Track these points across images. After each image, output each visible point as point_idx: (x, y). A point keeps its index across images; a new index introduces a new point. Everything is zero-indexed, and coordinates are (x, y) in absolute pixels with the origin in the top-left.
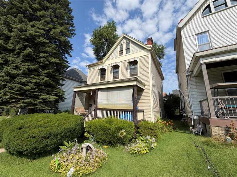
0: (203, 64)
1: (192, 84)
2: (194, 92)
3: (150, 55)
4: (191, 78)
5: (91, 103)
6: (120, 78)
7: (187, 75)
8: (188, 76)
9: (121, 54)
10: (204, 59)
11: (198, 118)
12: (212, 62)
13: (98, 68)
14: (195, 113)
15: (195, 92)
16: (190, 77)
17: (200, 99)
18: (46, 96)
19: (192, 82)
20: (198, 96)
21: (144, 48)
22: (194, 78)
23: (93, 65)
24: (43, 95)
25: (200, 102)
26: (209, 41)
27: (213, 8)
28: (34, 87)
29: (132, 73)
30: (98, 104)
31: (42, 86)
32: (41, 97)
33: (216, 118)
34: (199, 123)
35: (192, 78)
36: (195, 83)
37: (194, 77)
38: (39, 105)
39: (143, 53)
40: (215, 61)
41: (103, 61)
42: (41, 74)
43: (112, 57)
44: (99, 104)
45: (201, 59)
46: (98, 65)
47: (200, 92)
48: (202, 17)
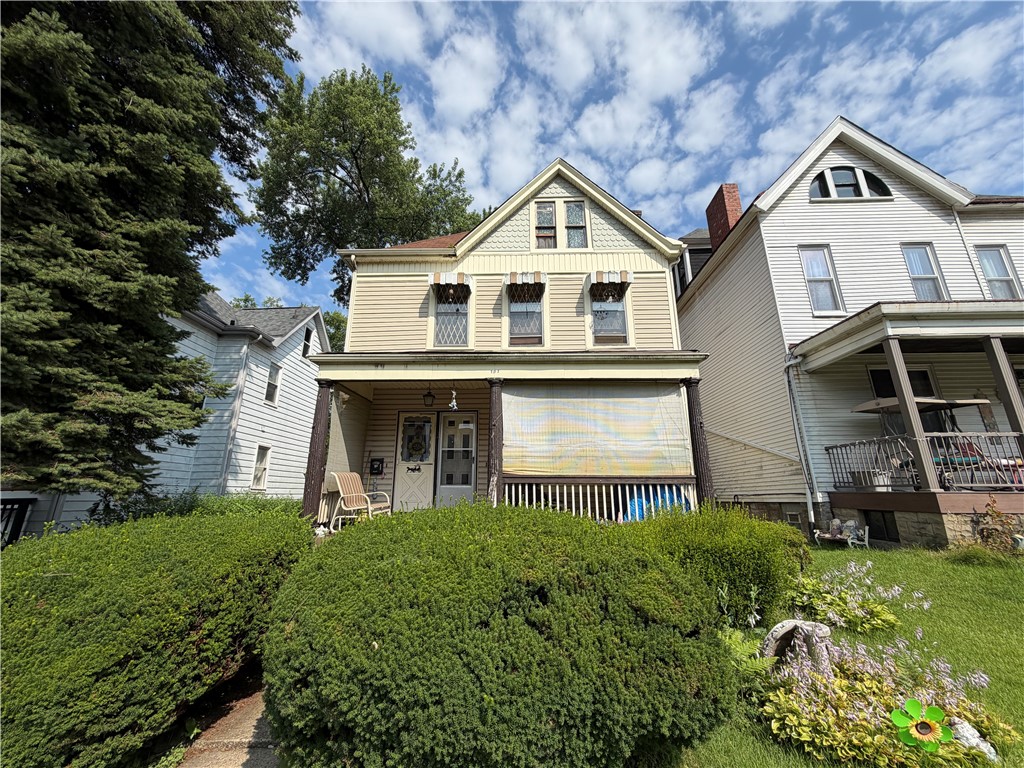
0: (894, 337)
1: (804, 394)
2: (811, 420)
3: (669, 275)
4: (798, 375)
5: (375, 455)
6: (548, 346)
7: (788, 367)
8: (791, 371)
9: (541, 240)
10: (895, 324)
11: (827, 500)
12: (912, 335)
13: (431, 280)
14: (820, 485)
15: (814, 420)
16: (795, 373)
17: (828, 444)
18: (117, 398)
19: (803, 389)
20: (823, 433)
21: (646, 244)
22: (807, 376)
23: (384, 259)
24: (99, 389)
25: (827, 449)
26: (832, 277)
27: (833, 186)
28: (55, 318)
29: (601, 330)
30: (504, 454)
31: (106, 318)
32: (86, 402)
33: (942, 490)
34: (832, 513)
35: (801, 377)
36: (810, 393)
37: (812, 373)
38: (63, 460)
39: (644, 261)
40: (918, 335)
41: (458, 253)
42: (104, 236)
43: (494, 245)
44: (510, 457)
45: (888, 324)
46: (426, 262)
47: (832, 420)
48: (811, 202)
